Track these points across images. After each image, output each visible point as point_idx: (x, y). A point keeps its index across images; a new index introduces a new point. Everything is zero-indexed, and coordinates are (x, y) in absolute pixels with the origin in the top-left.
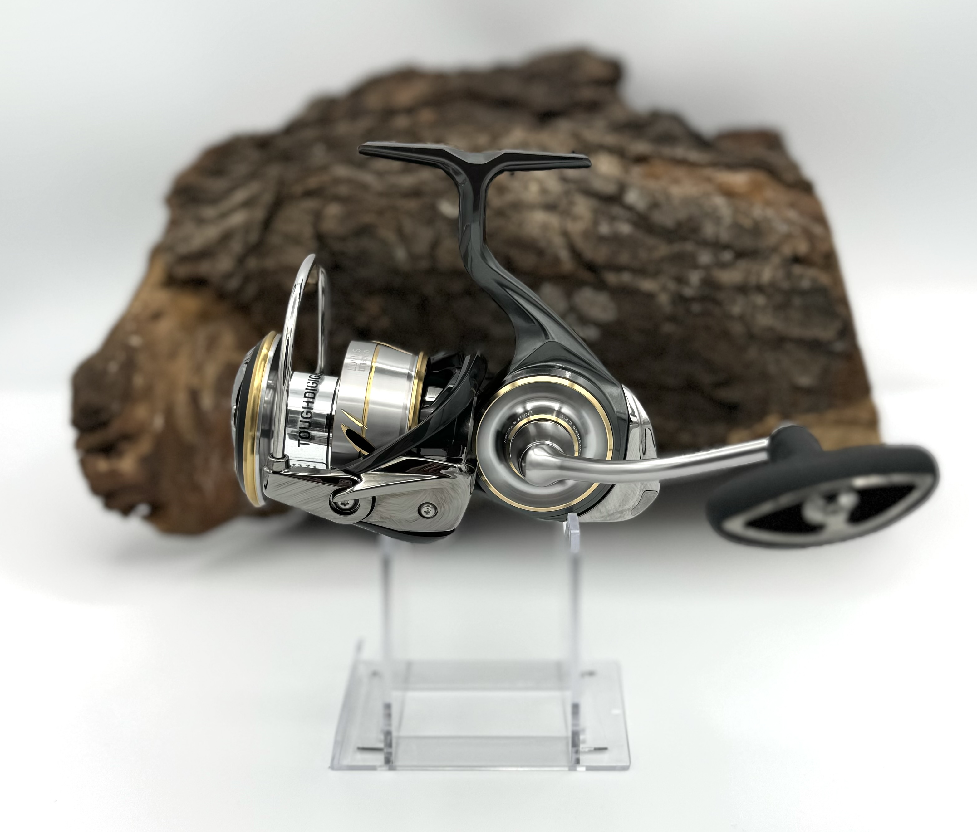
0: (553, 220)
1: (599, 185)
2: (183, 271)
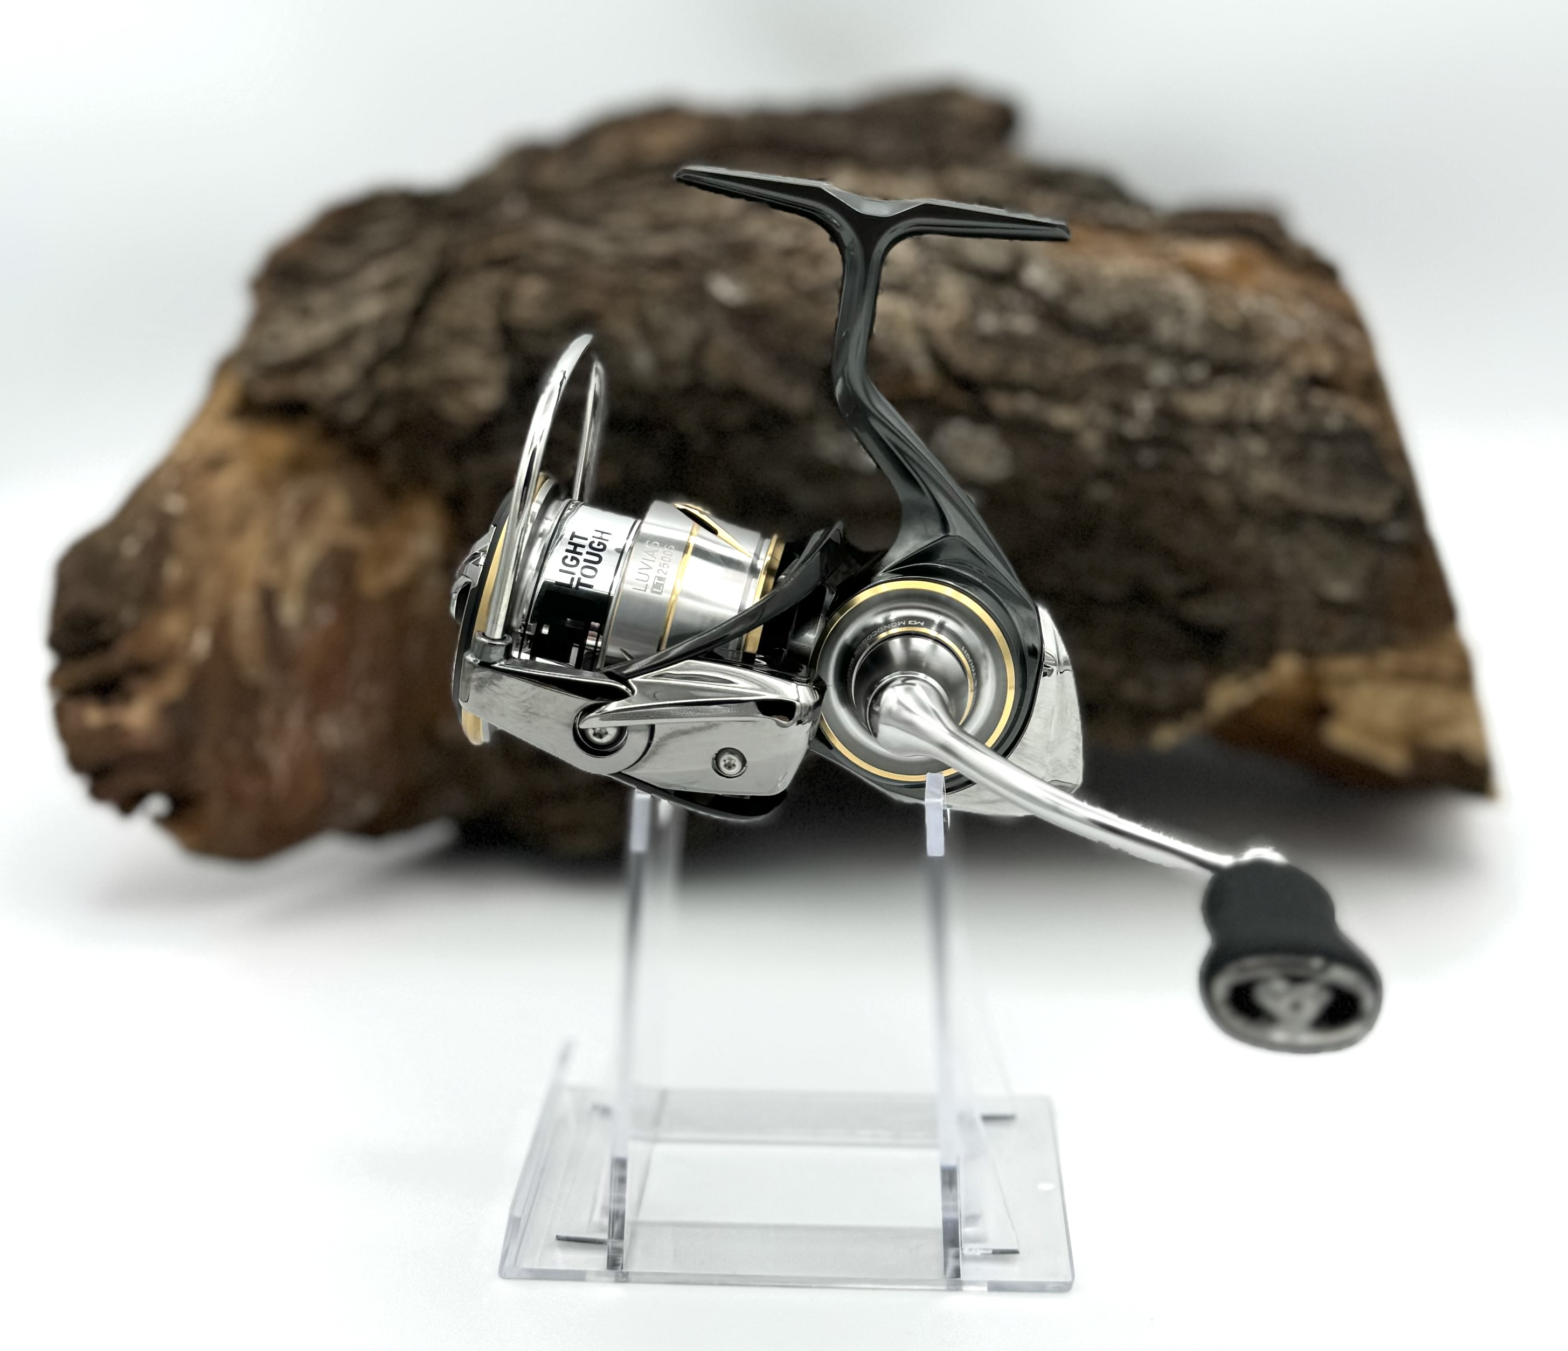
0: (905, 310)
1: (980, 255)
2: (269, 390)
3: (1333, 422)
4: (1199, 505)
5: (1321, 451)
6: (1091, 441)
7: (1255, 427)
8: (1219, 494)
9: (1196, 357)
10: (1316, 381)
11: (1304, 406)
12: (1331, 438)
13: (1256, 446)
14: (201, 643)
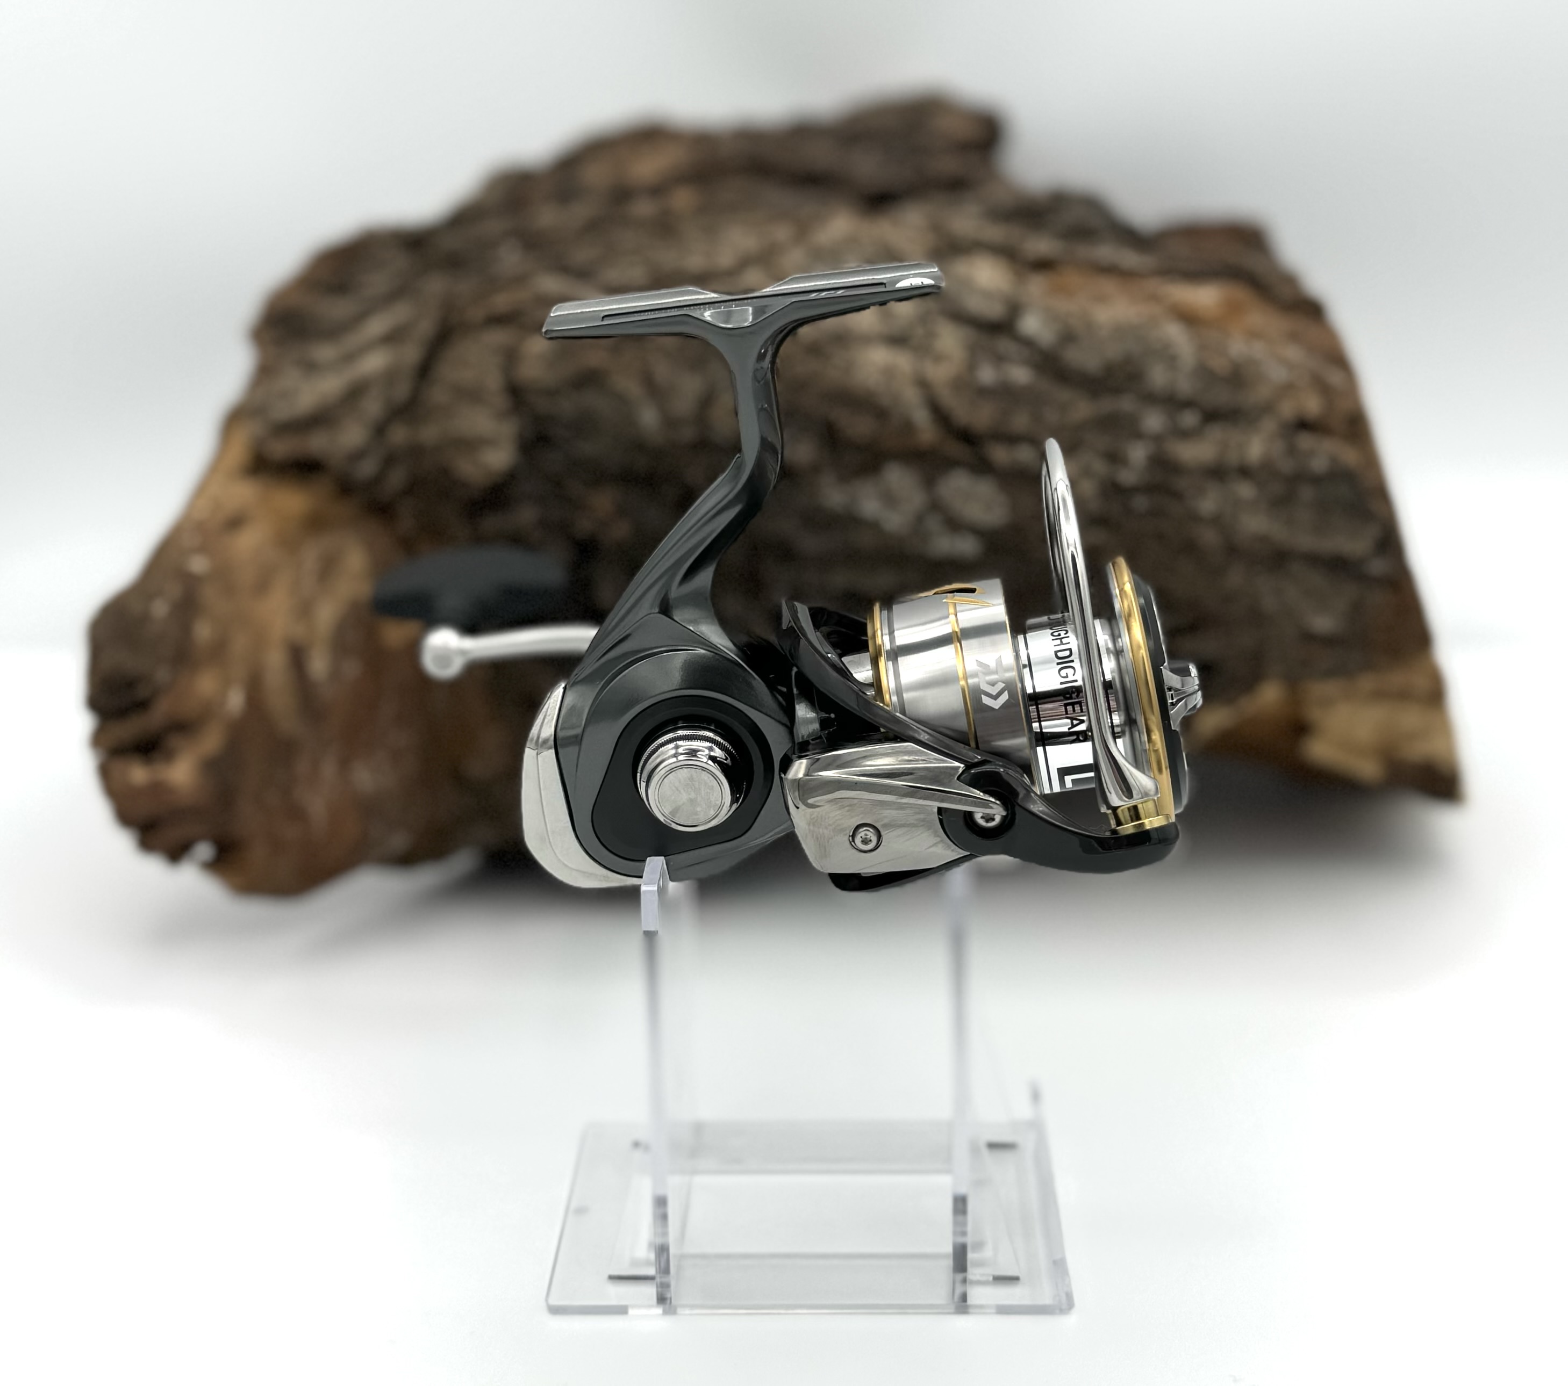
0: (903, 361)
1: (977, 305)
2: (281, 449)
3: (1319, 464)
4: (1190, 548)
5: (1307, 493)
7: (1245, 472)
8: (1209, 537)
9: (1188, 404)
10: (1304, 425)
11: (1292, 450)
12: (1317, 480)
13: (1245, 490)
14: (235, 701)
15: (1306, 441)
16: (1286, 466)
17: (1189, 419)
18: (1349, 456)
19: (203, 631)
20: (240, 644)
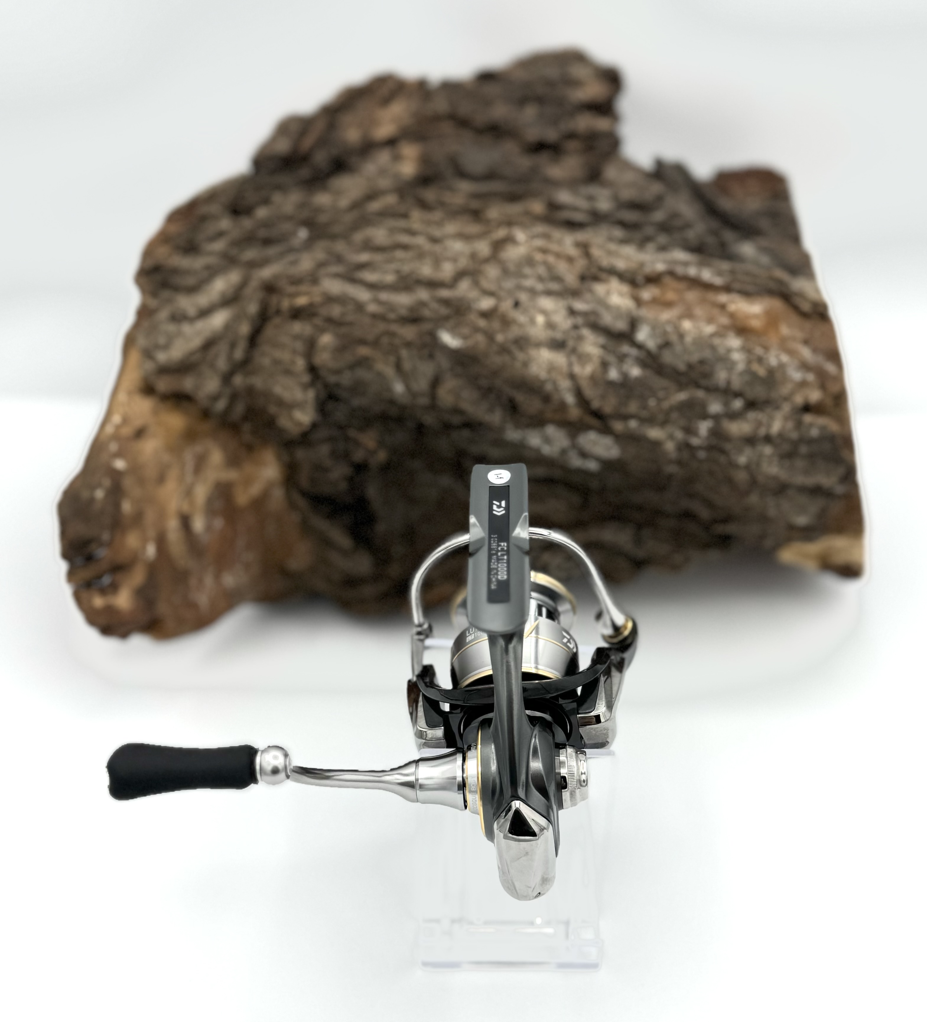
0: (560, 360)
1: (609, 320)
2: (164, 385)
3: (814, 433)
4: (730, 481)
5: (804, 449)
6: (670, 446)
7: (768, 439)
8: (741, 477)
9: (737, 395)
10: (807, 408)
11: (799, 424)
12: (811, 441)
13: (768, 450)
14: (151, 550)
15: (808, 418)
16: (794, 435)
17: (738, 404)
18: (833, 427)
19: (127, 507)
20: (150, 516)
